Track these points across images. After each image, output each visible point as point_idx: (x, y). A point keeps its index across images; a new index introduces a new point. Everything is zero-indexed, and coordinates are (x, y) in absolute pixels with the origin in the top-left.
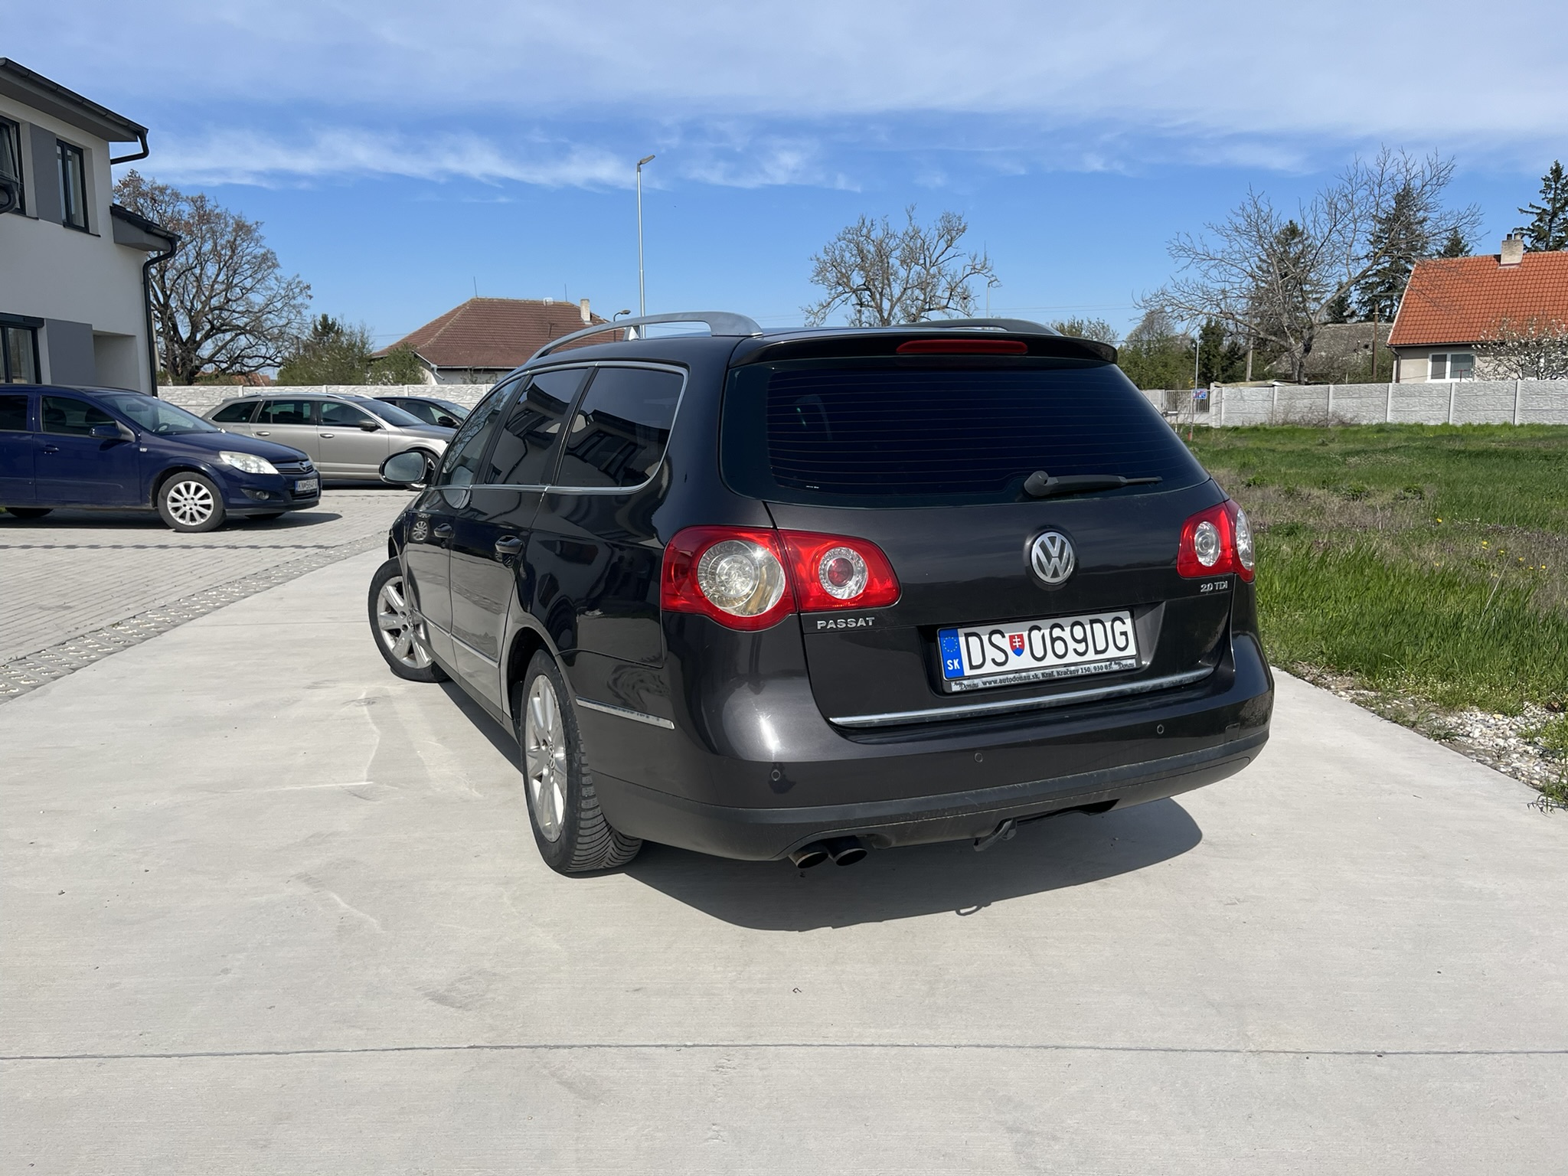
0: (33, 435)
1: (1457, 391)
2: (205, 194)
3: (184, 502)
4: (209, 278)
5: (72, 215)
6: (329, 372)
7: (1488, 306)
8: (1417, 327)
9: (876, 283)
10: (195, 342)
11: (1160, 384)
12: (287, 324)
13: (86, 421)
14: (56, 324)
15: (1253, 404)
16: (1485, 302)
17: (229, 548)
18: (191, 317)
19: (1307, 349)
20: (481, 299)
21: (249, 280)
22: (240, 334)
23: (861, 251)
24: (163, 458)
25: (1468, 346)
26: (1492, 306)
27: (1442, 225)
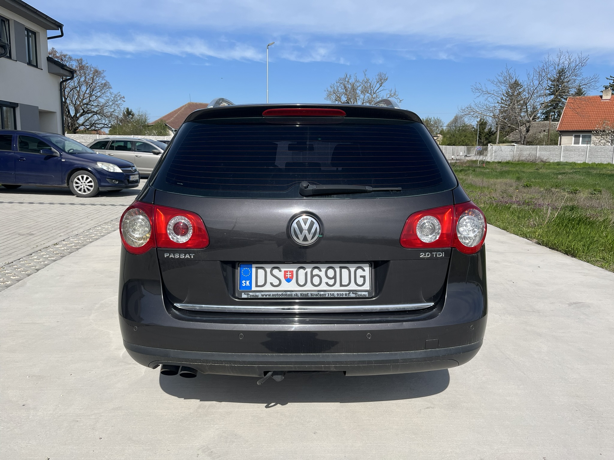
0: (15, 152)
1: (590, 149)
2: (83, 58)
3: (81, 184)
4: (83, 92)
5: (31, 61)
6: (131, 131)
7: (597, 116)
8: (568, 123)
9: (351, 100)
10: (77, 117)
11: (463, 144)
12: (114, 111)
13: (37, 147)
14: (23, 105)
15: (506, 153)
16: (596, 114)
17: (102, 205)
18: (75, 107)
19: (528, 131)
20: (192, 103)
21: (99, 93)
22: (95, 114)
23: (345, 87)
24: (71, 164)
25: (590, 132)
26: (599, 116)
27: (583, 83)
